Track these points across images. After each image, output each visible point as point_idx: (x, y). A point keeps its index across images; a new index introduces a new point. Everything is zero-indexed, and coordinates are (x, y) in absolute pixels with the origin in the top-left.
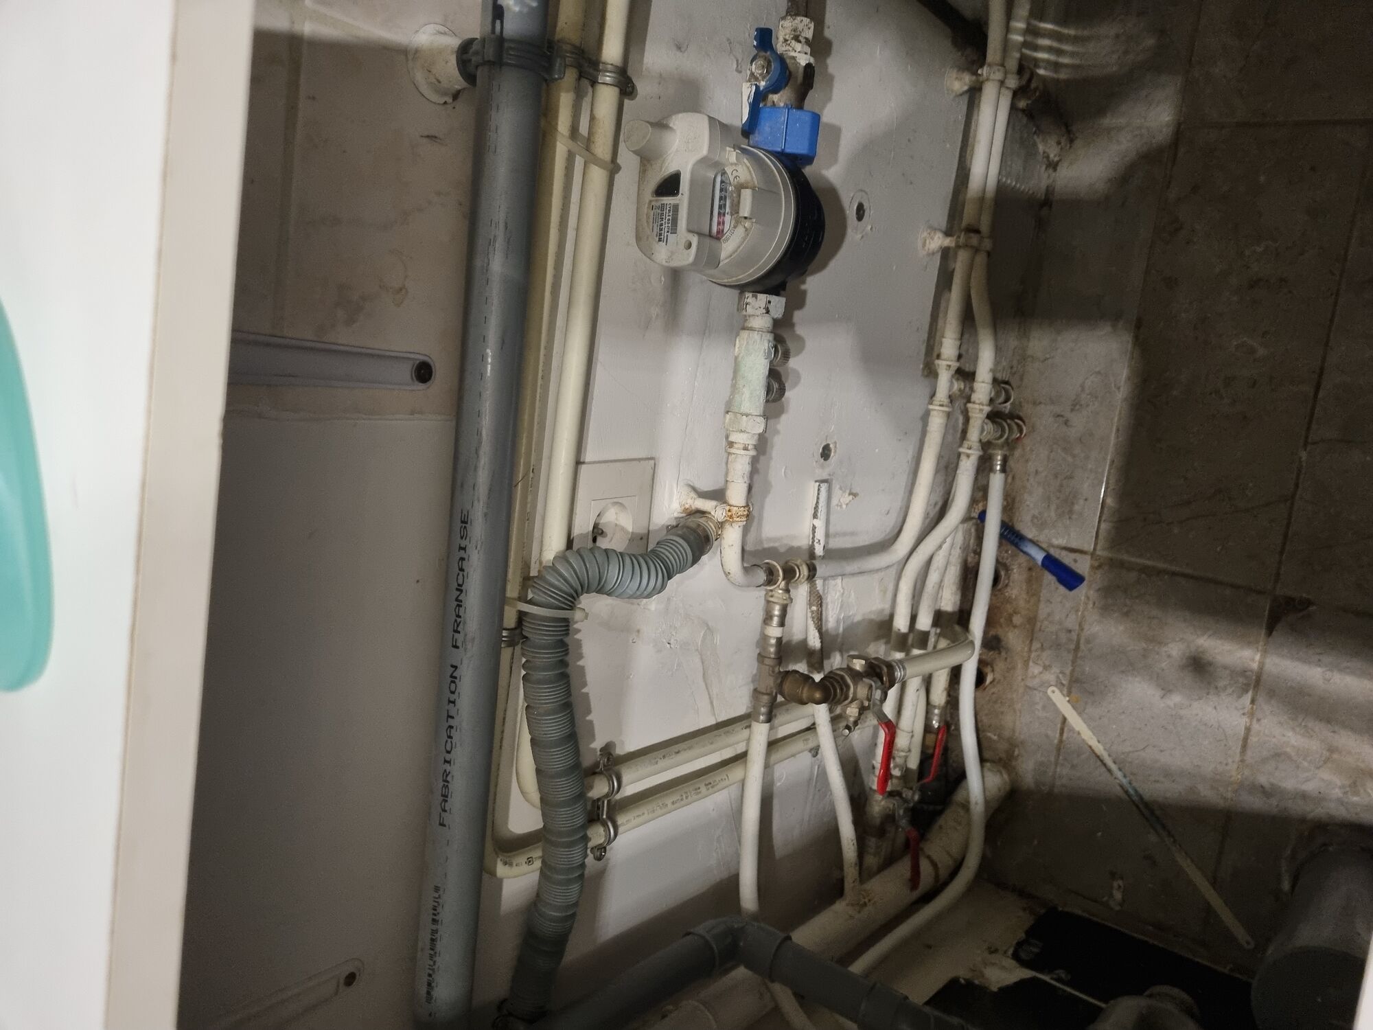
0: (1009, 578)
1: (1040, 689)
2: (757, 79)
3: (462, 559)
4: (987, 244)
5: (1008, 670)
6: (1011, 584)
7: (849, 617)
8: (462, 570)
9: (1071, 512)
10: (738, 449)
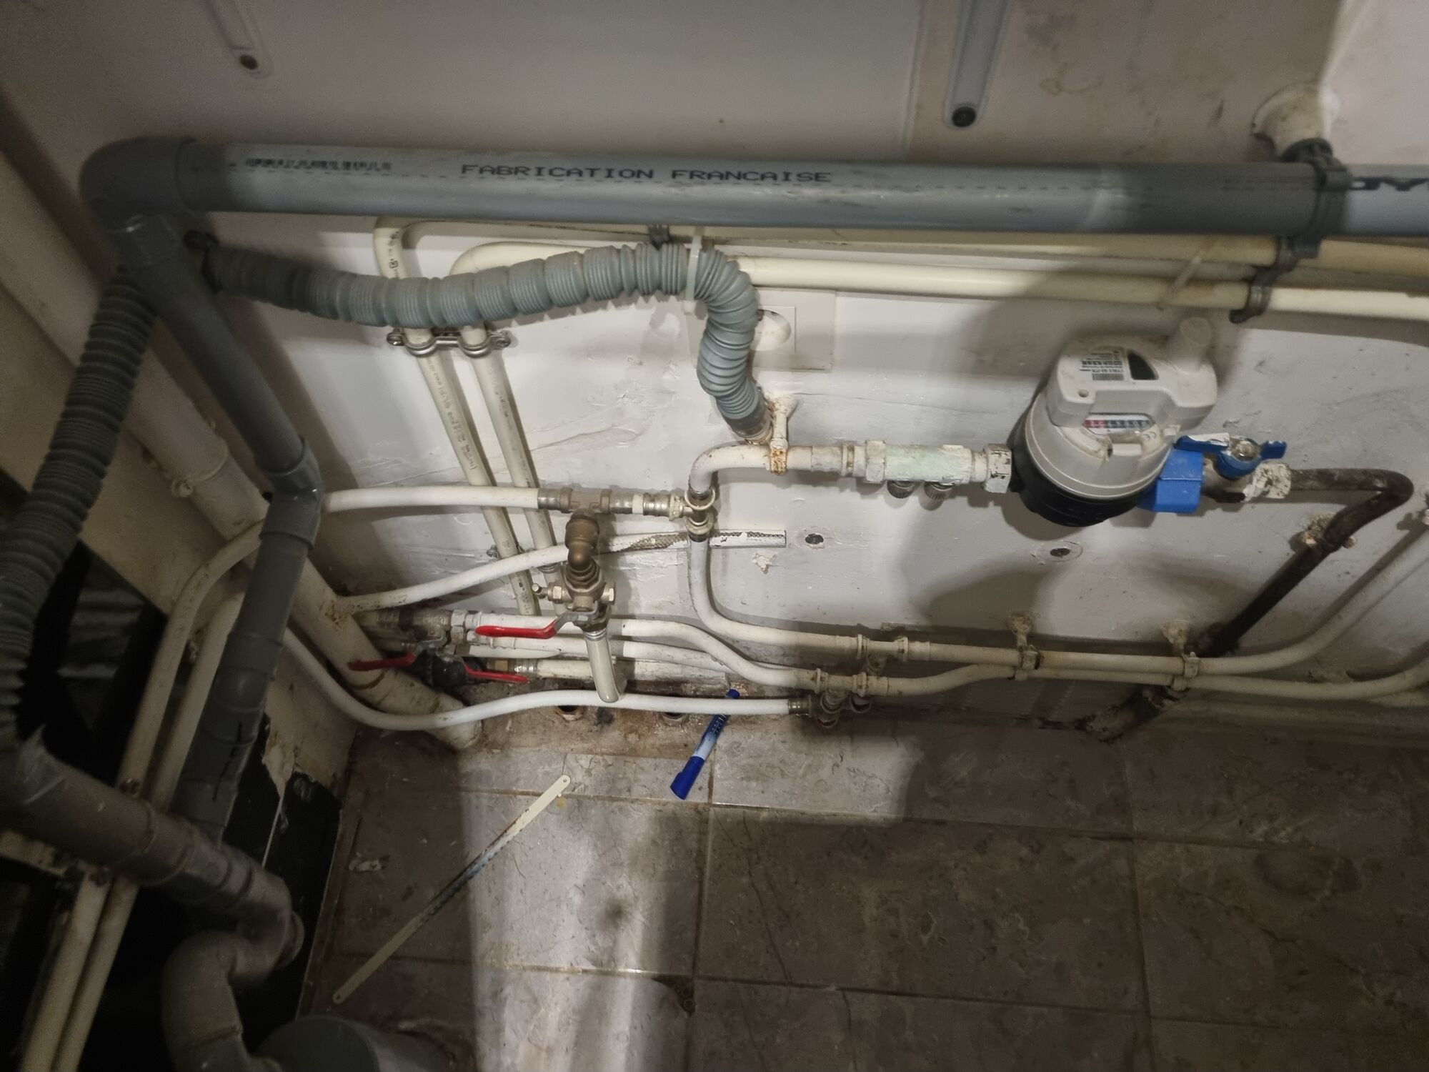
0: (673, 726)
1: (566, 768)
2: (1234, 446)
3: (775, 177)
4: (1021, 676)
5: (579, 735)
6: (668, 729)
7: (635, 575)
8: (763, 177)
9: (749, 779)
10: (848, 456)
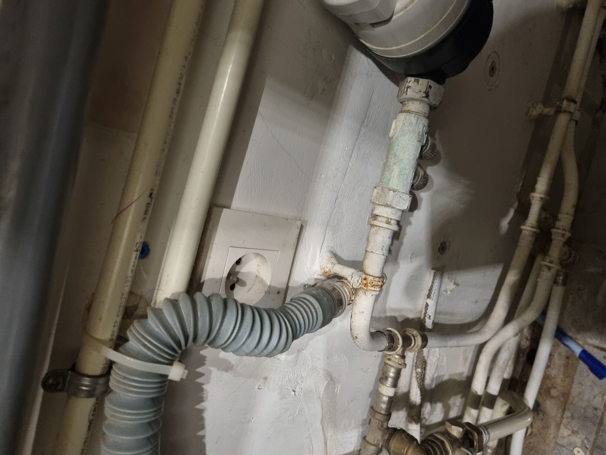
1: (567, 447)
4: (577, 115)
5: (543, 428)
7: (440, 376)
10: (381, 222)
